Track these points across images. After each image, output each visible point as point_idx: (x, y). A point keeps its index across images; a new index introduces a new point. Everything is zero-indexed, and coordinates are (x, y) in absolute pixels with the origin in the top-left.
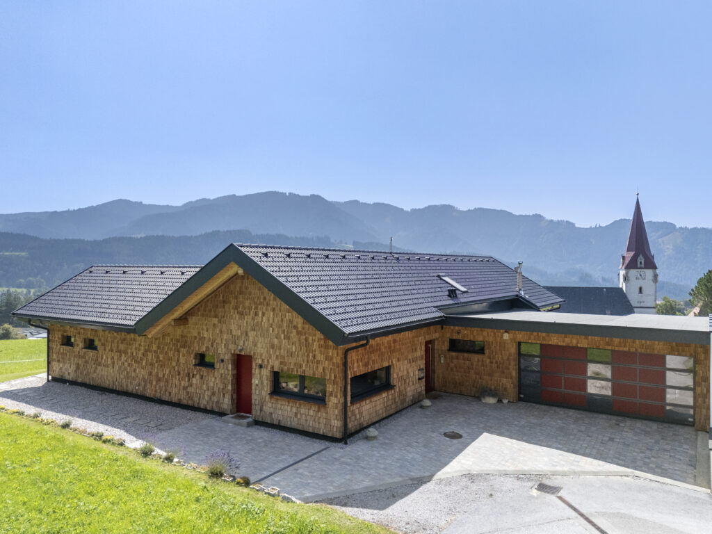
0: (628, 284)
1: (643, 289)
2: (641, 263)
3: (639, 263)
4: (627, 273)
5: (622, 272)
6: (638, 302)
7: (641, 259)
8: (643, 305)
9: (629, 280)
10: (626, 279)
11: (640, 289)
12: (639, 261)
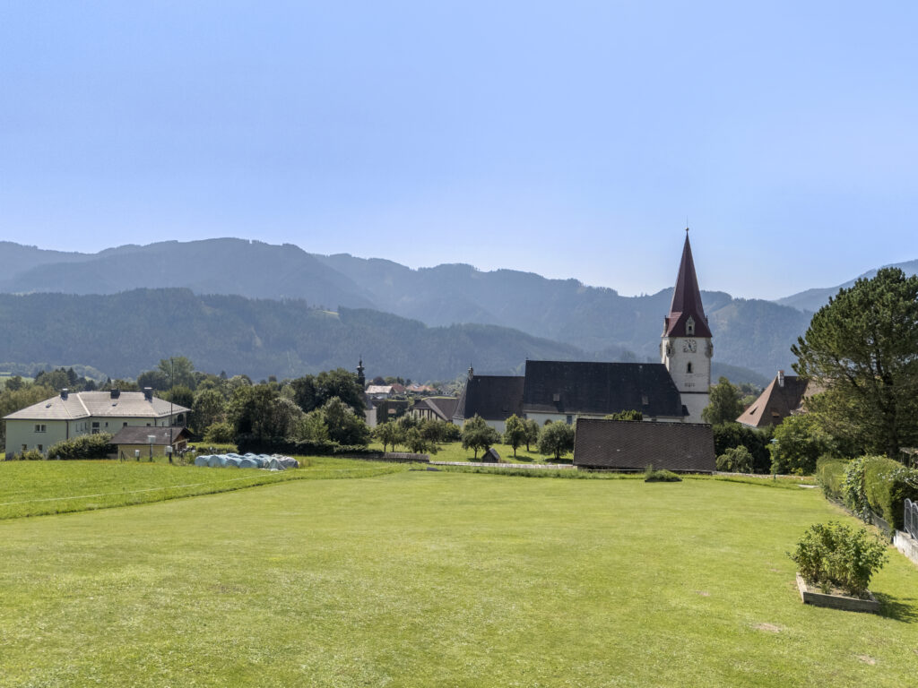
0: (672, 359)
1: (692, 367)
2: (690, 328)
3: (687, 329)
4: (671, 343)
5: (665, 342)
6: (686, 385)
7: (691, 323)
8: (692, 389)
9: (674, 353)
10: (670, 351)
11: (689, 365)
12: (688, 325)
